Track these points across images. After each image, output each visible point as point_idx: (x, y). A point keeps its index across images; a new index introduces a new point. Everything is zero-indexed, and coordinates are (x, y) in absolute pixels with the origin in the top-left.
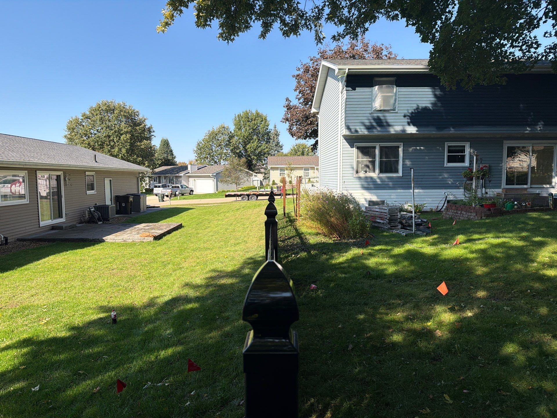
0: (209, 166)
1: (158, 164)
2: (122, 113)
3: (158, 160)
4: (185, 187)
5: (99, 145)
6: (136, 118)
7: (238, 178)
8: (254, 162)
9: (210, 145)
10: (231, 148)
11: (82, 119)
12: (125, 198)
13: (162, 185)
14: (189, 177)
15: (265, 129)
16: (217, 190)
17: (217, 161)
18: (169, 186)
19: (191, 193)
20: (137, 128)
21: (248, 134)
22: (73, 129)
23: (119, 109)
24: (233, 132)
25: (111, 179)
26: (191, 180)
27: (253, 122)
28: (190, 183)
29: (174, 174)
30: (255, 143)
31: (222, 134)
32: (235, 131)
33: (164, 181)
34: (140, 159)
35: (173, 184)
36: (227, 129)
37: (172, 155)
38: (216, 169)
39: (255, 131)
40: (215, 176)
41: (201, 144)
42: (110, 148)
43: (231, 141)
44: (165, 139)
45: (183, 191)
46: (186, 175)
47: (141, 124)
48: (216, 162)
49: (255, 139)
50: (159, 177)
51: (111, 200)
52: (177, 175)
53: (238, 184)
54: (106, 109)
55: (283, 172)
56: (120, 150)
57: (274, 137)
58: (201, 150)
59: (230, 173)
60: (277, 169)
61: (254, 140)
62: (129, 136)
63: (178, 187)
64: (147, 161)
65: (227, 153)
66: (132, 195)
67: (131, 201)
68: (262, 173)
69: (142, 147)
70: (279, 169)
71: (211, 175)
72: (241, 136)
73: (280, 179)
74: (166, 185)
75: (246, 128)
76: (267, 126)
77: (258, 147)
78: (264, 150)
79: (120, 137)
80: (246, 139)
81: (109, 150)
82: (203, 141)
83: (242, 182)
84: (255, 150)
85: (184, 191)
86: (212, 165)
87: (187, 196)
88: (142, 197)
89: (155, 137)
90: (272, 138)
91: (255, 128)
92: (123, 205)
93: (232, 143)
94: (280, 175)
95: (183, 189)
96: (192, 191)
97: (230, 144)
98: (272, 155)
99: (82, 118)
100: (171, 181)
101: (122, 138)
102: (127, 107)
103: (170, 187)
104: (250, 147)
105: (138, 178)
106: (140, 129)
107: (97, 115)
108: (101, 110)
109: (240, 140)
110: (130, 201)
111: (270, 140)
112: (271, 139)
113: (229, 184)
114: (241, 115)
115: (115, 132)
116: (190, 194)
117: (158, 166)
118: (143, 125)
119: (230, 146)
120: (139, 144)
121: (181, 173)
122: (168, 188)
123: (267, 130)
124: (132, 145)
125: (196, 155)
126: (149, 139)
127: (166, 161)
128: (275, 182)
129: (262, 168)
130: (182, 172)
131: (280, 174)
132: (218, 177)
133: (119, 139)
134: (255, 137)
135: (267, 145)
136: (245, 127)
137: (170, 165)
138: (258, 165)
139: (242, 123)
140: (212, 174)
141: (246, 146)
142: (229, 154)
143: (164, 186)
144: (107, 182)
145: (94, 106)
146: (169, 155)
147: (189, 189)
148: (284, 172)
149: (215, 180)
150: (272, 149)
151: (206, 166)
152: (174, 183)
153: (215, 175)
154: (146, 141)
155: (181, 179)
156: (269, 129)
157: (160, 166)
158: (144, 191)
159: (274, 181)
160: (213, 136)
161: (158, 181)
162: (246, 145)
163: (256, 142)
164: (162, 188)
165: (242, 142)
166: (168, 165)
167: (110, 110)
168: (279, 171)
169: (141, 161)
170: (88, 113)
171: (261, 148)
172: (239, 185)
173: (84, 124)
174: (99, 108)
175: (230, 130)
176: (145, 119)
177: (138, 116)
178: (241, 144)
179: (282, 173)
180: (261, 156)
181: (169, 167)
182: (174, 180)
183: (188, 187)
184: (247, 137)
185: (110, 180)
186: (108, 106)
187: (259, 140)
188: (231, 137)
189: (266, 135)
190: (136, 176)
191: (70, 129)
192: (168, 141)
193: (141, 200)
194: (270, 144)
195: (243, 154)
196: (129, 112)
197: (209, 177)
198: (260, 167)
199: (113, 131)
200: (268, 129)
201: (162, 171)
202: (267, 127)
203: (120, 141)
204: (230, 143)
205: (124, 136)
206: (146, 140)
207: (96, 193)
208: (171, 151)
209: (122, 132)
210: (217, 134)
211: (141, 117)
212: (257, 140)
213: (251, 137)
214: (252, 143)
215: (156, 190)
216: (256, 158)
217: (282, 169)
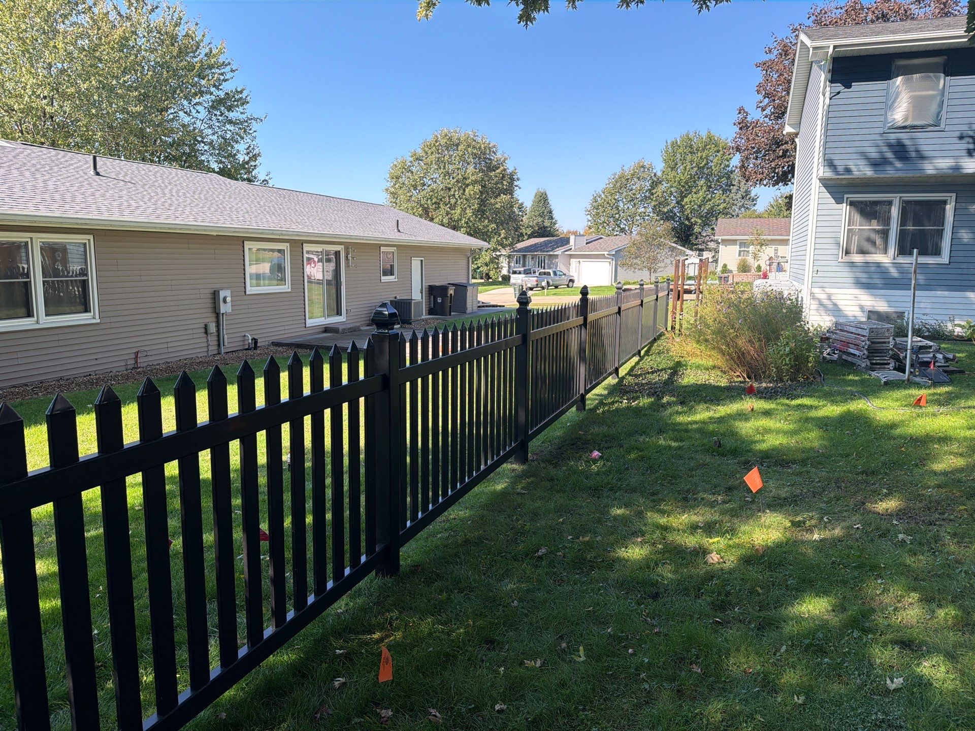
0: (607, 238)
1: (526, 234)
2: (470, 150)
3: (527, 227)
4: (561, 273)
5: (433, 204)
6: (492, 158)
7: (655, 260)
8: (697, 229)
9: (615, 199)
10: (653, 203)
11: (411, 162)
12: (443, 289)
13: (525, 270)
14: (571, 256)
15: (723, 166)
16: (616, 280)
17: (627, 228)
18: (534, 272)
19: (571, 284)
20: (492, 174)
21: (689, 176)
22: (398, 178)
23: (465, 143)
24: (659, 174)
25: (423, 259)
26: (573, 261)
27: (699, 154)
28: (571, 267)
29: (547, 252)
30: (701, 194)
31: (639, 179)
32: (663, 172)
33: (530, 263)
34: (494, 226)
35: (544, 269)
36: (648, 169)
37: (552, 218)
38: (622, 241)
39: (703, 170)
40: (613, 255)
41: (599, 199)
42: (450, 208)
43: (654, 191)
44: (542, 191)
45: (557, 280)
46: (566, 253)
47: (499, 167)
48: (623, 230)
49: (702, 186)
50: (524, 256)
51: (422, 293)
52: (551, 253)
53: (652, 270)
54: (446, 143)
55: (745, 249)
56: (464, 210)
57: (739, 182)
58: (597, 209)
59: (639, 249)
60: (733, 242)
61: (700, 188)
62: (478, 188)
63: (549, 274)
64: (504, 229)
65: (645, 213)
66: (453, 284)
67: (451, 295)
68: (710, 251)
69: (497, 206)
70: (738, 243)
71: (606, 253)
72: (675, 182)
73: (738, 261)
74: (530, 270)
75: (685, 165)
76: (728, 161)
77: (705, 201)
78: (718, 206)
79: (464, 190)
80: (683, 187)
81: (447, 211)
82: (604, 193)
83: (659, 267)
84: (700, 206)
85: (559, 280)
86: (617, 235)
87: (562, 290)
88: (469, 289)
89: (520, 188)
90: (735, 183)
91: (701, 165)
92: (439, 300)
93: (655, 196)
94: (740, 255)
95: (557, 278)
96: (572, 281)
97: (652, 197)
98: (733, 216)
99: (412, 159)
100: (541, 264)
101: (467, 190)
102: (479, 140)
103: (537, 274)
104: (691, 202)
105: (468, 258)
106: (496, 176)
107: (432, 153)
108: (438, 146)
109: (672, 189)
110: (449, 295)
111: (732, 187)
112: (733, 185)
113: (636, 270)
114: (677, 143)
115: (457, 181)
116: (568, 286)
117: (526, 237)
118: (502, 168)
119: (652, 200)
120: (492, 201)
121: (557, 249)
122: (533, 275)
123: (728, 169)
124: (483, 203)
125: (590, 219)
126: (510, 191)
127: (541, 228)
128: (728, 267)
129: (712, 241)
130: (560, 248)
131: (740, 252)
132: (617, 255)
133: (463, 194)
134: (702, 182)
135: (724, 197)
136: (683, 164)
137: (547, 236)
138: (704, 235)
139: (678, 156)
140: (607, 253)
141: (682, 200)
142: (649, 216)
143: (527, 272)
144: (416, 263)
145: (430, 139)
146: (547, 218)
147: (566, 278)
148: (748, 249)
149: (614, 262)
150: (733, 204)
151: (601, 238)
152: (546, 267)
153: (614, 253)
154: (504, 196)
155: (557, 260)
156: (731, 166)
157: (530, 237)
158: (500, 279)
159: (725, 266)
160: (622, 183)
161: (521, 262)
162: (683, 197)
163: (703, 190)
164: (524, 276)
165: (676, 192)
166: (543, 236)
167: (452, 144)
168: (738, 247)
169: (495, 229)
170: (420, 152)
171: (711, 203)
172: (655, 271)
173: (414, 169)
174: (436, 142)
175: (654, 171)
176: (505, 159)
177: (495, 153)
178: (674, 197)
179: (744, 251)
180: (709, 218)
181: (542, 240)
182: (546, 262)
183: (565, 274)
184: (686, 183)
185: (422, 261)
186: (450, 139)
187: (710, 187)
188: (656, 183)
189: (725, 178)
190: (466, 255)
191: (393, 178)
192: (546, 194)
193: (469, 294)
194: (732, 195)
195: (675, 214)
196: (480, 148)
197: (603, 257)
198: (707, 238)
199: (455, 180)
200: (728, 166)
201: (530, 246)
202: (727, 163)
203: (464, 197)
204: (652, 194)
205: (471, 187)
206: (504, 194)
207: (397, 280)
208: (551, 212)
209: (467, 182)
210: (628, 179)
211: (499, 155)
212: (704, 188)
213: (695, 182)
214: (695, 193)
215: (515, 279)
216: (700, 221)
217: (743, 244)
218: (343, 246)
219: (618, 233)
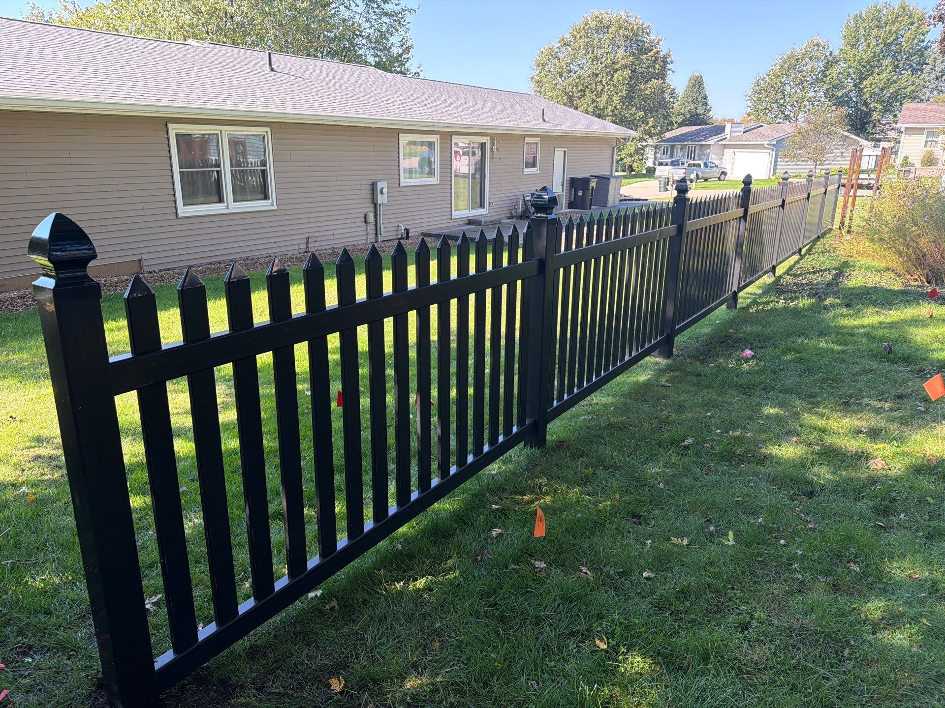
0: (769, 126)
1: (676, 122)
2: (621, 31)
3: (678, 115)
4: (714, 165)
5: (579, 92)
6: (645, 40)
7: (822, 151)
8: (875, 116)
9: (781, 82)
10: (826, 87)
11: (558, 48)
12: (585, 181)
13: (672, 162)
14: (725, 146)
15: (916, 41)
16: (774, 173)
17: (792, 115)
18: (683, 164)
19: (722, 177)
20: (644, 57)
21: (872, 55)
22: (544, 65)
23: (616, 25)
24: (836, 53)
25: (566, 149)
26: (728, 152)
27: (888, 28)
28: (724, 158)
29: (699, 141)
30: (885, 75)
31: (811, 59)
32: (841, 50)
33: (678, 154)
34: (642, 113)
35: (694, 160)
36: (823, 48)
37: (706, 104)
38: (785, 129)
39: (890, 48)
40: (774, 145)
41: (762, 82)
42: (595, 95)
43: (828, 73)
44: (698, 75)
45: (707, 173)
46: (720, 143)
47: (652, 50)
48: (787, 117)
49: (887, 66)
50: (673, 146)
51: (563, 186)
52: (703, 143)
53: (819, 162)
54: (596, 25)
55: (934, 139)
56: (610, 97)
57: (935, 60)
58: (759, 93)
59: (805, 138)
60: (920, 130)
61: (884, 68)
62: (628, 72)
63: (699, 165)
64: (653, 117)
65: (815, 98)
66: (596, 177)
67: (593, 187)
68: (889, 141)
69: (647, 92)
70: (925, 132)
71: (765, 143)
72: (854, 61)
73: (924, 153)
74: (678, 161)
75: (868, 41)
76: (923, 35)
77: (889, 83)
78: (904, 89)
79: (612, 76)
80: (864, 67)
81: (593, 99)
82: (768, 75)
83: (827, 159)
84: (882, 90)
85: (710, 173)
86: (779, 123)
87: (713, 183)
88: (612, 181)
89: (673, 72)
90: (930, 61)
91: (889, 41)
92: (580, 193)
93: (828, 78)
94: (926, 146)
95: (707, 170)
96: (724, 173)
97: (825, 79)
98: (923, 100)
99: (559, 45)
100: (691, 155)
101: (615, 76)
102: (632, 20)
103: (686, 165)
104: (871, 84)
105: (613, 148)
106: (648, 60)
107: (581, 37)
108: (588, 29)
109: (850, 70)
110: (591, 188)
111: (924, 66)
112: (927, 64)
113: (800, 162)
114: (861, 16)
115: (606, 67)
116: (719, 179)
117: (676, 126)
118: (655, 50)
119: (825, 82)
120: (642, 86)
121: (710, 138)
122: (681, 167)
123: (922, 44)
124: (631, 89)
125: (750, 104)
126: (662, 75)
127: (694, 116)
128: (910, 160)
129: (893, 129)
130: (713, 137)
131: (927, 142)
132: (778, 146)
133: (611, 80)
134: (889, 59)
135: (913, 78)
136: (866, 40)
137: (700, 125)
138: (884, 122)
139: (862, 31)
140: (768, 142)
141: (861, 82)
142: (819, 101)
143: (674, 164)
144: (559, 154)
145: (579, 23)
146: (701, 104)
147: (718, 170)
148: (936, 140)
149: (774, 153)
150: (924, 87)
151: (762, 126)
152: (696, 158)
153: (775, 143)
154: (656, 81)
155: (709, 151)
156: (927, 41)
157: (680, 125)
158: (644, 172)
159: (906, 158)
160: (791, 64)
161: (669, 153)
162: (862, 80)
163: (888, 71)
164: (671, 167)
165: (855, 73)
166: (695, 125)
167: (603, 27)
168: (924, 136)
169: (643, 117)
170: (568, 36)
171: (896, 85)
172: (821, 164)
173: (561, 55)
174: (586, 25)
175: (830, 49)
176: (660, 40)
177: (648, 34)
178: (852, 79)
179: (932, 141)
180: (892, 103)
181: (694, 128)
182: (697, 152)
183: (717, 166)
184: (868, 62)
185: (565, 152)
186: (601, 21)
187: (897, 67)
188: (831, 63)
189: (917, 56)
190: (611, 145)
191: (539, 66)
192: (701, 78)
193: (611, 187)
194: (923, 75)
195: (851, 99)
196: (632, 29)
197: (762, 146)
198: (887, 126)
199: (603, 65)
200: (923, 41)
201: (680, 135)
202: (922, 38)
203: (612, 83)
204: (826, 76)
205: (620, 72)
206: (655, 78)
207: (538, 172)
208: (705, 98)
209: (616, 67)
210: (799, 59)
211: (652, 37)
212: (890, 68)
213: (878, 61)
214: (878, 74)
215: (661, 171)
216: (881, 107)
217: (932, 133)
218: (488, 138)
219: (781, 120)
